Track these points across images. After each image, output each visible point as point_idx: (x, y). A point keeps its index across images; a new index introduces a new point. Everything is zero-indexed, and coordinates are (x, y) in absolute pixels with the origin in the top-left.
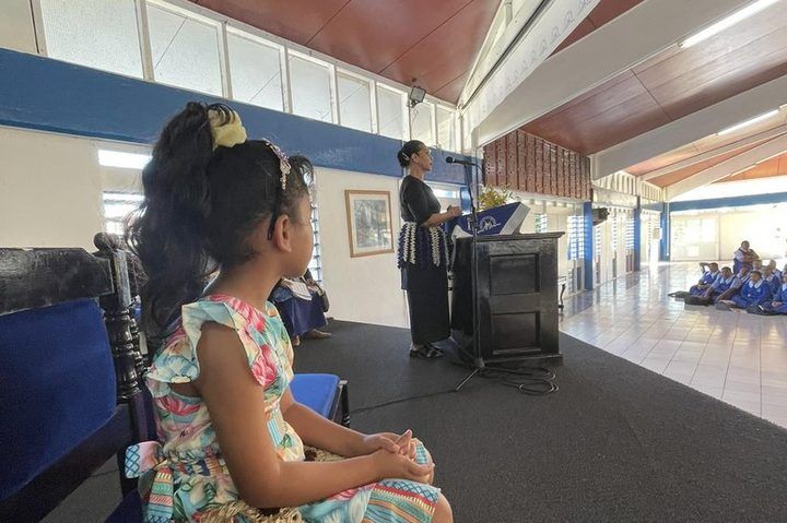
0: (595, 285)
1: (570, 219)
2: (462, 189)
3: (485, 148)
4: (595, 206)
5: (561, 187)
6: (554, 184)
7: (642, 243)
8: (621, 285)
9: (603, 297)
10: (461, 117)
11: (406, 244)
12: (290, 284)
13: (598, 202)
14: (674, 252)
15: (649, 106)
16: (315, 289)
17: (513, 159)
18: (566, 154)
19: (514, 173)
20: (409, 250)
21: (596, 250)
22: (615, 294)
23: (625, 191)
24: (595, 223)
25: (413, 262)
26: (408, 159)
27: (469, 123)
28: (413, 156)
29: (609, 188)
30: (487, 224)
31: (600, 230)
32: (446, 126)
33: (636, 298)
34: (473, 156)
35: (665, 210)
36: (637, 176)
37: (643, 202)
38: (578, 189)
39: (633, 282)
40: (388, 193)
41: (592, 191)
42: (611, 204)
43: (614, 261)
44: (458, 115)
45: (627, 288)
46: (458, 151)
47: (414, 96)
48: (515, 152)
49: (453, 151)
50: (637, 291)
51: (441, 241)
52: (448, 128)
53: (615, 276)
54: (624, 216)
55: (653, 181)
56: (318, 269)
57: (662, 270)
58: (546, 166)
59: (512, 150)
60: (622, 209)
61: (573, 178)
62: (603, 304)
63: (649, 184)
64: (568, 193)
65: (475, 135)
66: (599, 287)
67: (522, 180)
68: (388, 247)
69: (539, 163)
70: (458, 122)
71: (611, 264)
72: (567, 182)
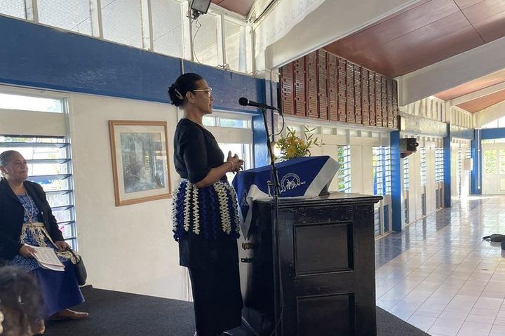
0: (404, 225)
1: (376, 151)
2: (254, 118)
3: (281, 70)
4: (403, 135)
5: (366, 114)
6: (358, 110)
7: (452, 174)
8: (431, 225)
9: (412, 241)
10: (253, 32)
11: (187, 209)
12: (33, 251)
13: (406, 131)
14: (486, 185)
15: (461, 26)
16: (68, 256)
17: (314, 81)
18: (371, 76)
19: (314, 98)
20: (191, 217)
21: (405, 185)
22: (425, 237)
23: (434, 117)
24: (403, 155)
25: (197, 231)
26: (181, 97)
27: (261, 39)
28: (188, 94)
29: (417, 113)
30: (289, 183)
31: (408, 162)
32: (234, 41)
33: (447, 241)
34: (267, 78)
35: (477, 137)
36: (446, 101)
37: (452, 128)
38: (385, 116)
39: (444, 222)
40: (164, 124)
41: (399, 118)
42: (419, 132)
43: (424, 196)
44: (248, 29)
45: (438, 229)
46: (249, 71)
47: (196, 6)
48: (315, 75)
49: (243, 71)
50: (448, 234)
51: (230, 202)
52: (236, 44)
53: (424, 213)
54: (433, 145)
55: (462, 106)
56: (71, 223)
57: (474, 205)
58: (350, 90)
59: (312, 72)
60: (431, 137)
61: (378, 103)
62: (412, 249)
63: (459, 109)
64: (373, 121)
65: (269, 53)
66: (407, 228)
67: (323, 108)
68: (164, 191)
69: (342, 88)
70: (249, 38)
71: (421, 200)
72: (372, 109)
